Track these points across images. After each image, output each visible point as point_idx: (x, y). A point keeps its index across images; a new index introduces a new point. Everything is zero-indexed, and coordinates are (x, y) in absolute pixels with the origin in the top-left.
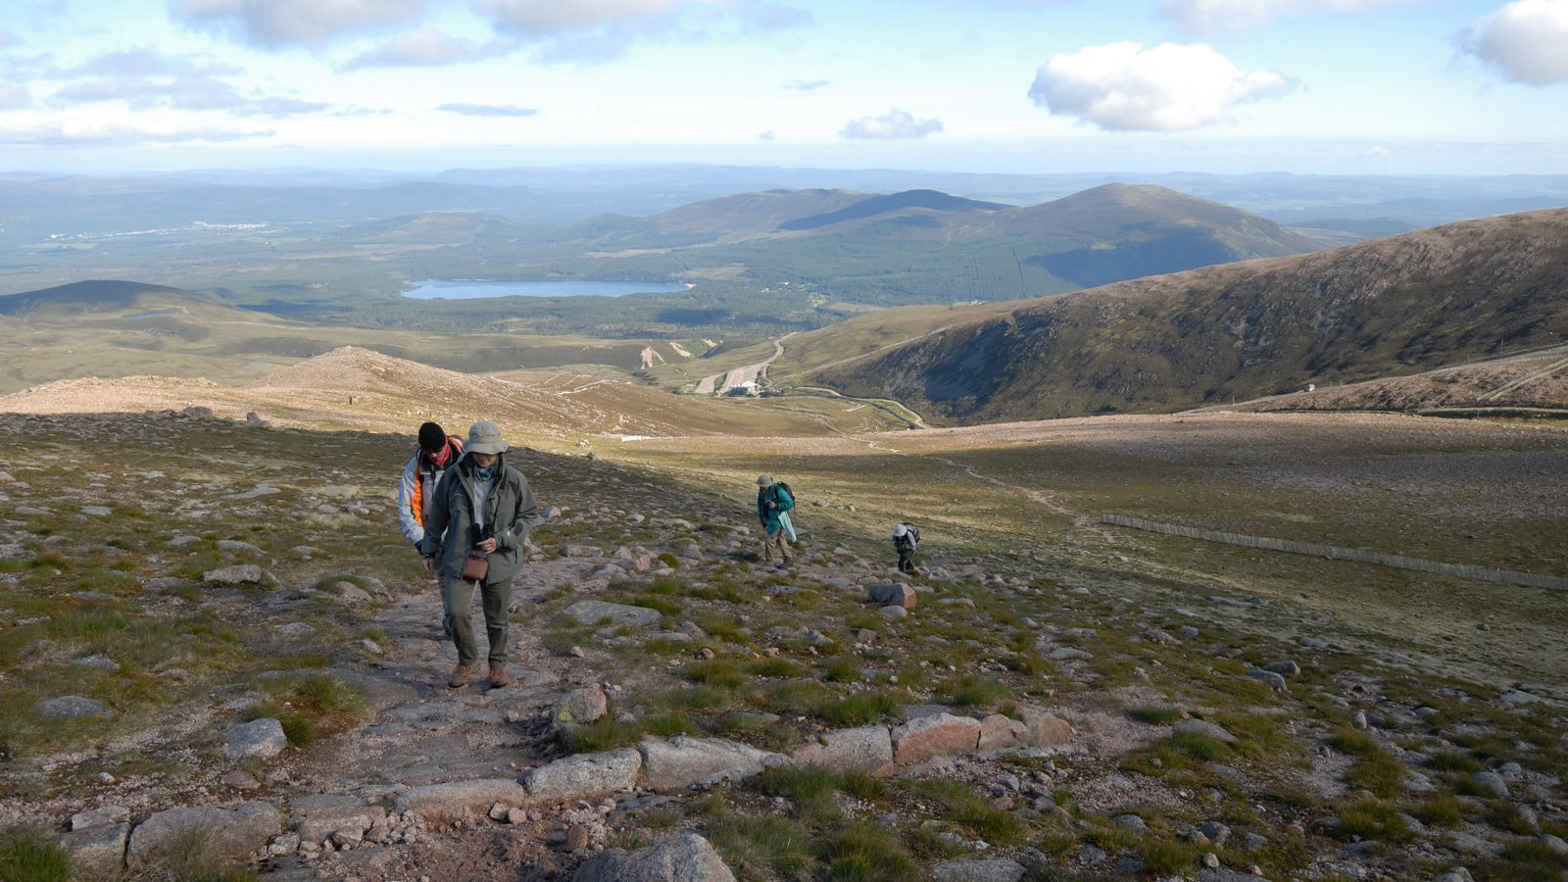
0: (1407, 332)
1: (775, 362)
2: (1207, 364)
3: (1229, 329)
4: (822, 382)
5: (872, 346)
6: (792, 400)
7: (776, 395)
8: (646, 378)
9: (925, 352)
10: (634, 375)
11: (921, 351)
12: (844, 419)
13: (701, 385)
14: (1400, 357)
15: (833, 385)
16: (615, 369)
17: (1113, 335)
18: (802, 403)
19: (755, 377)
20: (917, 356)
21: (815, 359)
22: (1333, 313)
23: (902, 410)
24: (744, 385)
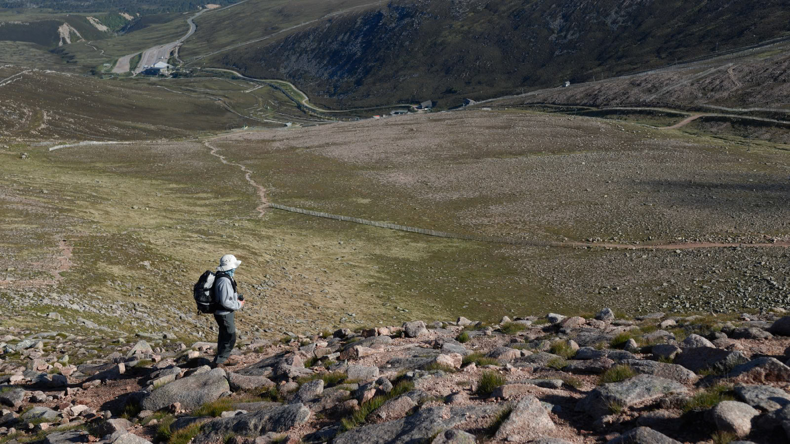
0: (669, 30)
1: (187, 41)
2: (528, 54)
3: (548, 24)
4: (227, 64)
5: (273, 28)
6: (199, 82)
7: (186, 75)
8: (65, 57)
9: (314, 38)
10: (52, 52)
11: (311, 37)
12: (242, 101)
13: (118, 64)
14: (658, 52)
15: (237, 67)
16: (33, 46)
17: (463, 26)
18: (208, 84)
19: (168, 56)
20: (307, 41)
21: (223, 40)
22: (623, 13)
23: (293, 91)
24: (157, 66)
